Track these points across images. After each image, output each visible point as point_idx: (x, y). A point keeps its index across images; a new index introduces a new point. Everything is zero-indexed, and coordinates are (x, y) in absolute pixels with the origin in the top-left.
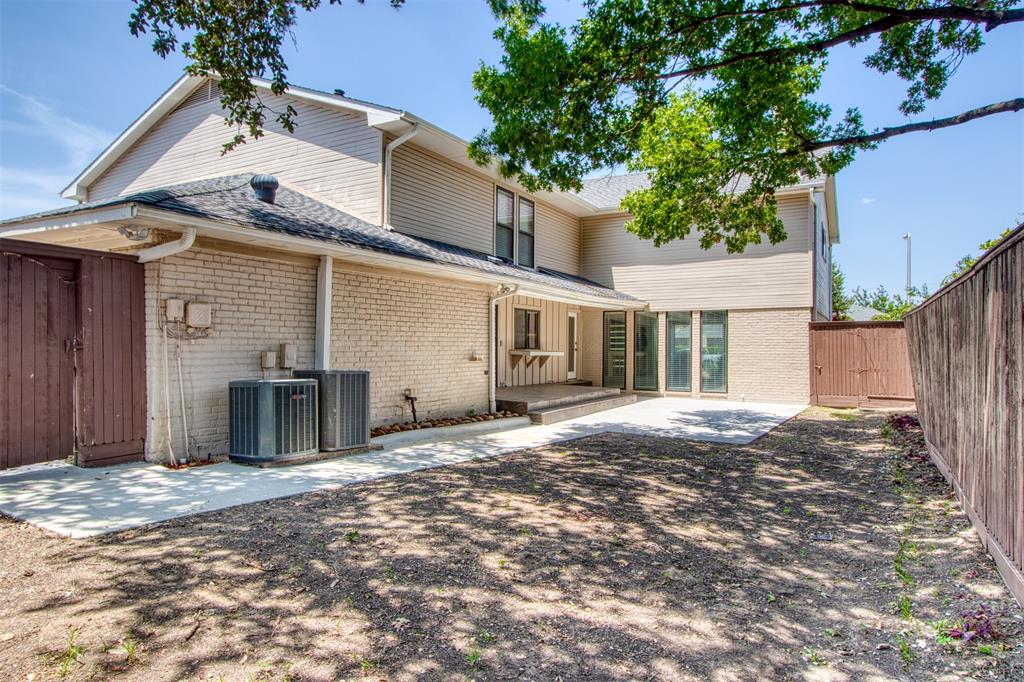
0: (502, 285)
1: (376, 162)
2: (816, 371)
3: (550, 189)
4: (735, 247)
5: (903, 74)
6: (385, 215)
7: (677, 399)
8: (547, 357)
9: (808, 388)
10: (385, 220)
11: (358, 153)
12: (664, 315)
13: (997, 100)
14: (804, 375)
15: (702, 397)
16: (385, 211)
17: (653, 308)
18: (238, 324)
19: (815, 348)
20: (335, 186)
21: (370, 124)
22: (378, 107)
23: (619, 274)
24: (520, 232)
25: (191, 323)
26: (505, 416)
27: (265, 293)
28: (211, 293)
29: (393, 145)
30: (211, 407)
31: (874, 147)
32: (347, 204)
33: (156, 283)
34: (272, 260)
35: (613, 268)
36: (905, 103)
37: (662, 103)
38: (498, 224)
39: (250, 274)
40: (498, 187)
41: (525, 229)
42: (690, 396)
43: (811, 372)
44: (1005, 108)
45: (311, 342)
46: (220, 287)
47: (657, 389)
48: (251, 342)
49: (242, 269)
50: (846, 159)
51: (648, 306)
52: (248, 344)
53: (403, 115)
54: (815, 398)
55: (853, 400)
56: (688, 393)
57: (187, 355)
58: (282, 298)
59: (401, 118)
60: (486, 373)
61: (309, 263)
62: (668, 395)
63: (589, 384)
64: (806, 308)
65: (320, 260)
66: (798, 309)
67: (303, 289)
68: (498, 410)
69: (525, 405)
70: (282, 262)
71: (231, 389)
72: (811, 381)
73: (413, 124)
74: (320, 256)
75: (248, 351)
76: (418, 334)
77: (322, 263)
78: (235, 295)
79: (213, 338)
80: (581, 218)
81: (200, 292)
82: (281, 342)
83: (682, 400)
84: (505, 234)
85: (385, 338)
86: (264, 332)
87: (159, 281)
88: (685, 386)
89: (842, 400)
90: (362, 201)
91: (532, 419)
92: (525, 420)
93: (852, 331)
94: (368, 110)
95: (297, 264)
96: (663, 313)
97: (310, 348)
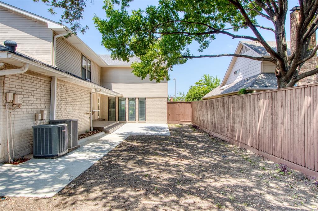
0: (95, 89)
1: (50, 42)
2: (168, 115)
3: (120, 60)
4: (158, 81)
5: (199, 42)
6: (54, 62)
7: (132, 123)
8: (95, 112)
9: (167, 119)
10: (54, 64)
11: (40, 37)
12: (128, 99)
13: (226, 53)
14: (166, 116)
15: (139, 123)
16: (54, 60)
17: (124, 97)
18: (29, 103)
19: (168, 108)
20: (29, 48)
21: (49, 27)
22: (52, 21)
23: (114, 86)
24: (88, 71)
25: (16, 103)
26: (97, 132)
27: (36, 91)
28: (20, 90)
29: (56, 37)
30: (20, 137)
31: (192, 59)
32: (35, 55)
33: (2, 85)
34: (39, 78)
35: (112, 84)
36: (199, 49)
37: (156, 40)
38: (83, 68)
39: (32, 83)
40: (83, 55)
41: (88, 70)
42: (135, 123)
43: (167, 115)
44: (227, 55)
45: (49, 109)
46: (23, 88)
47: (125, 121)
48: (32, 110)
49: (30, 81)
50: (185, 61)
51: (123, 96)
52: (31, 111)
53: (64, 27)
54: (168, 122)
55: (177, 122)
56: (135, 122)
57: (13, 116)
58: (41, 93)
59: (64, 28)
60: (90, 118)
61: (49, 79)
62: (129, 122)
63: (104, 120)
64: (166, 98)
65: (52, 78)
66: (164, 98)
67: (47, 89)
68: (94, 130)
69: (103, 128)
70: (41, 78)
71: (35, 130)
72: (167, 117)
73: (66, 30)
74: (52, 77)
75: (31, 114)
76: (75, 105)
77: (53, 79)
78: (28, 91)
79: (21, 109)
80: (101, 67)
81: (17, 90)
82: (41, 109)
83: (133, 124)
84: (84, 71)
85: (67, 107)
86: (36, 106)
87: (4, 85)
88: (134, 119)
89: (175, 122)
90: (43, 55)
91: (105, 132)
92: (103, 133)
93: (177, 104)
94: (48, 22)
95: (45, 79)
96: (127, 98)
97: (49, 111)
